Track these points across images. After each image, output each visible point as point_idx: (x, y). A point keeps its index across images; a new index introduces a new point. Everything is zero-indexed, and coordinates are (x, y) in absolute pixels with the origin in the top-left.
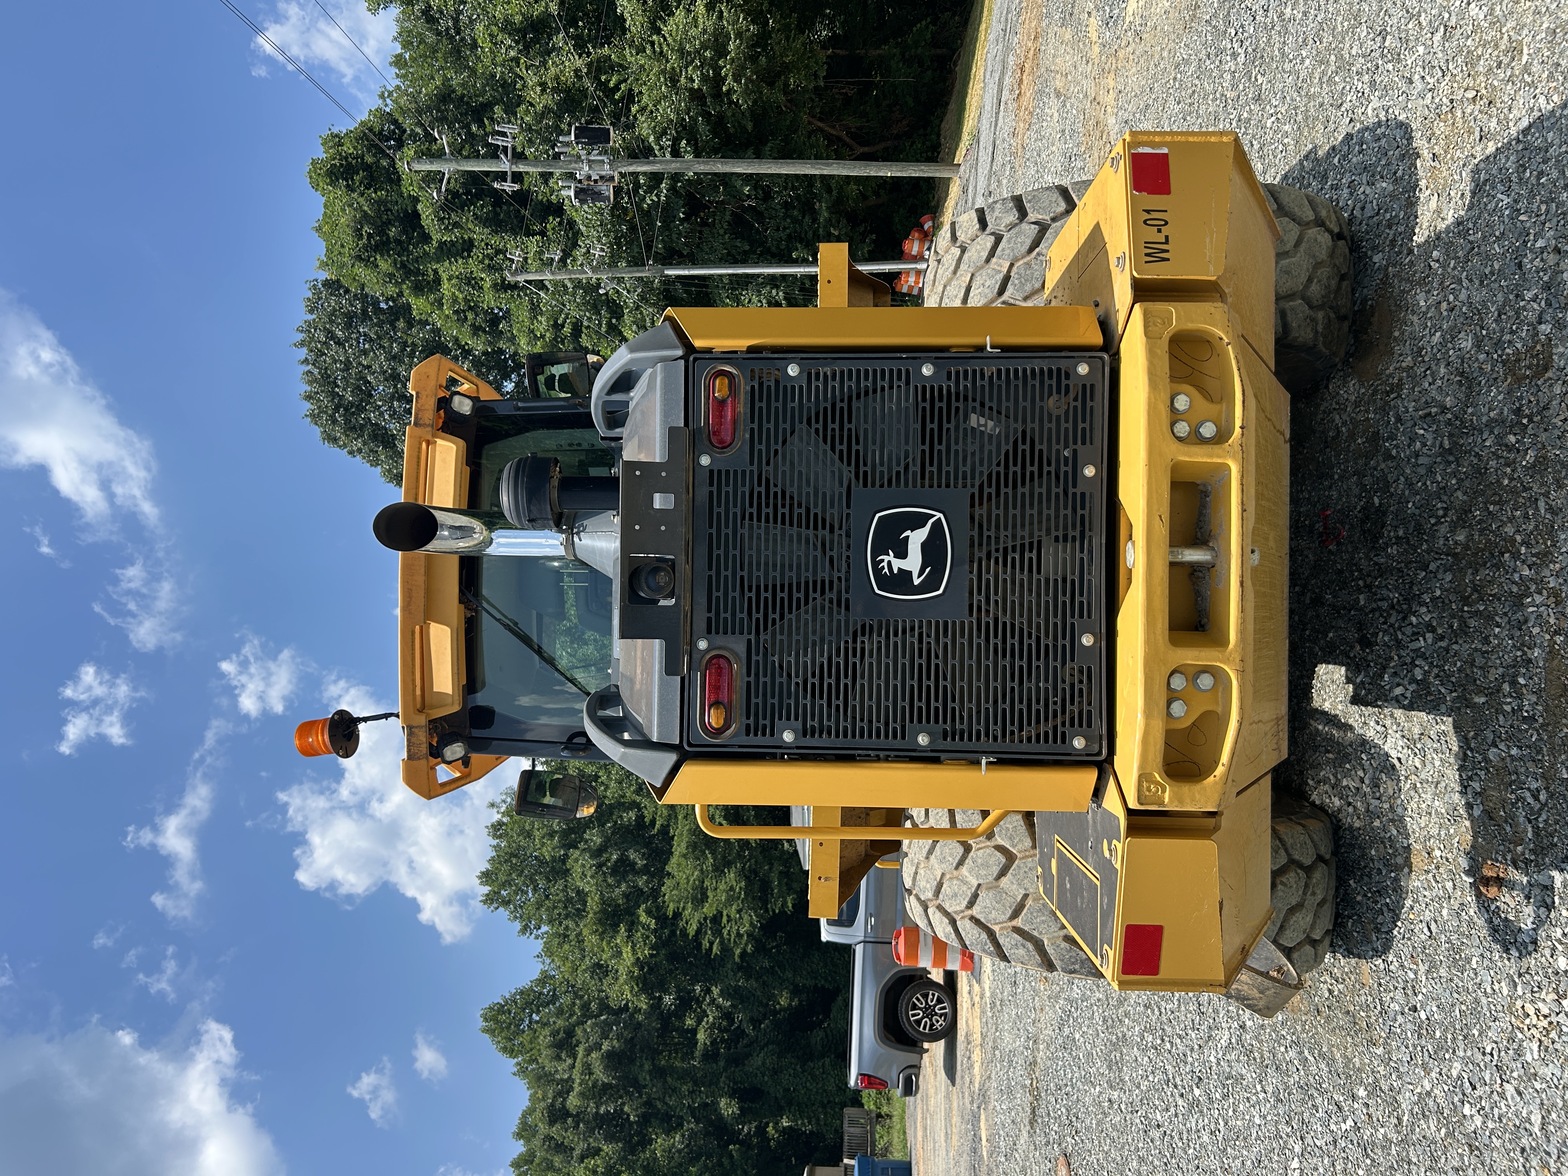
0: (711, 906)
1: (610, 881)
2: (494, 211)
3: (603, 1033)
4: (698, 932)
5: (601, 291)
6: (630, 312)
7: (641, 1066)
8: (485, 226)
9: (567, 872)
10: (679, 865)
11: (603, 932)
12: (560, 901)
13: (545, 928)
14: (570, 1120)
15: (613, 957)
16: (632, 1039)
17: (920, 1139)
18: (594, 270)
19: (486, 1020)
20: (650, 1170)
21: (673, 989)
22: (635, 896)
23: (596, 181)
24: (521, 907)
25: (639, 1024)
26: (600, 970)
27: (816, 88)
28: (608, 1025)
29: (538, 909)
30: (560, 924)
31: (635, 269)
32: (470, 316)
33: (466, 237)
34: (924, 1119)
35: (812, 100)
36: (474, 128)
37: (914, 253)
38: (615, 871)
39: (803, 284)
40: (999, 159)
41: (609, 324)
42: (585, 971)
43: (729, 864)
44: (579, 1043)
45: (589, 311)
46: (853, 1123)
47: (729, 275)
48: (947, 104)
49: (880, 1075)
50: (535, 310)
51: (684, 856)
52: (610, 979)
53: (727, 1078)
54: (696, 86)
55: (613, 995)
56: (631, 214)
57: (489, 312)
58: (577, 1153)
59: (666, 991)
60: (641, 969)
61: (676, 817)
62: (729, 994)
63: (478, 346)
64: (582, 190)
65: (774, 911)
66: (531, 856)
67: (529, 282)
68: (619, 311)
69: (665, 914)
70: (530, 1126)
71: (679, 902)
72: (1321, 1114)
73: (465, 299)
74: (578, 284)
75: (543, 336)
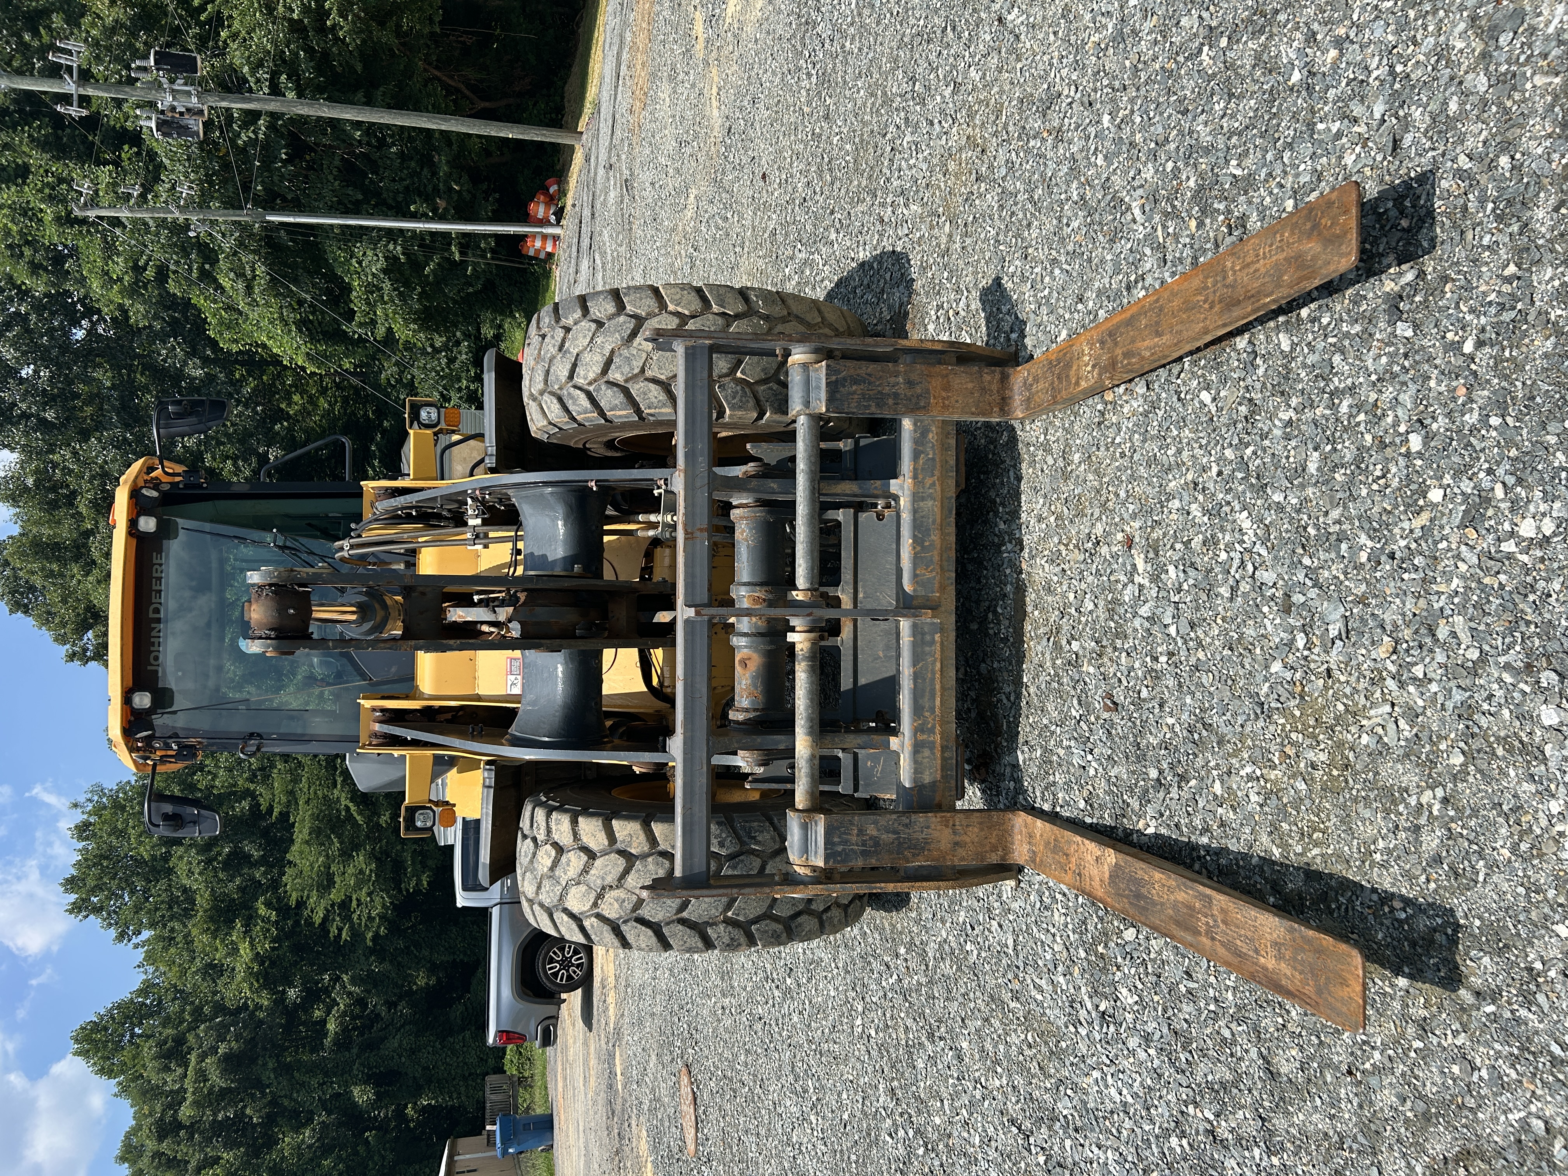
0: (339, 891)
1: (221, 875)
2: (55, 134)
3: (219, 1036)
4: (325, 919)
5: (192, 234)
6: (227, 257)
7: (265, 1065)
8: (44, 151)
9: (170, 871)
10: (301, 853)
11: (216, 930)
12: (162, 902)
13: (146, 934)
14: (182, 1133)
15: (228, 954)
16: (253, 1039)
17: (560, 1089)
18: (182, 209)
19: (77, 1041)
20: (276, 1173)
21: (298, 979)
22: (252, 890)
23: (181, 114)
24: (115, 912)
25: (261, 1022)
26: (213, 971)
27: (432, 34)
28: (224, 1026)
29: (136, 913)
30: (165, 926)
31: (231, 211)
32: (27, 252)
33: (20, 161)
34: (564, 1069)
35: (428, 46)
36: (27, 37)
37: (540, 215)
38: (227, 865)
39: (423, 239)
40: (618, 132)
41: (201, 270)
42: (196, 973)
43: (357, 847)
44: (190, 1049)
45: (177, 254)
46: (495, 1090)
47: (341, 226)
48: (571, 66)
49: (519, 1030)
50: (109, 249)
51: (307, 842)
52: (224, 979)
53: (361, 1064)
54: (295, 16)
55: (229, 994)
56: (224, 150)
57: (51, 249)
58: (193, 1164)
59: (291, 985)
60: (262, 963)
61: (297, 804)
62: (362, 980)
63: (39, 287)
64: (165, 122)
65: (407, 890)
66: (126, 856)
67: (101, 218)
68: (213, 255)
69: (287, 904)
70: (136, 1148)
71: (303, 890)
72: (876, 975)
73: (20, 232)
74: (162, 223)
75: (120, 279)
